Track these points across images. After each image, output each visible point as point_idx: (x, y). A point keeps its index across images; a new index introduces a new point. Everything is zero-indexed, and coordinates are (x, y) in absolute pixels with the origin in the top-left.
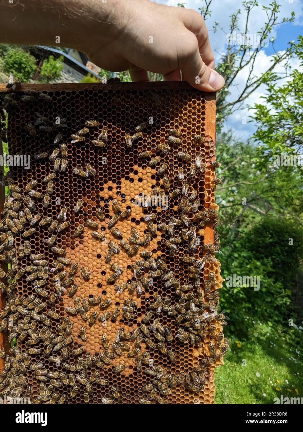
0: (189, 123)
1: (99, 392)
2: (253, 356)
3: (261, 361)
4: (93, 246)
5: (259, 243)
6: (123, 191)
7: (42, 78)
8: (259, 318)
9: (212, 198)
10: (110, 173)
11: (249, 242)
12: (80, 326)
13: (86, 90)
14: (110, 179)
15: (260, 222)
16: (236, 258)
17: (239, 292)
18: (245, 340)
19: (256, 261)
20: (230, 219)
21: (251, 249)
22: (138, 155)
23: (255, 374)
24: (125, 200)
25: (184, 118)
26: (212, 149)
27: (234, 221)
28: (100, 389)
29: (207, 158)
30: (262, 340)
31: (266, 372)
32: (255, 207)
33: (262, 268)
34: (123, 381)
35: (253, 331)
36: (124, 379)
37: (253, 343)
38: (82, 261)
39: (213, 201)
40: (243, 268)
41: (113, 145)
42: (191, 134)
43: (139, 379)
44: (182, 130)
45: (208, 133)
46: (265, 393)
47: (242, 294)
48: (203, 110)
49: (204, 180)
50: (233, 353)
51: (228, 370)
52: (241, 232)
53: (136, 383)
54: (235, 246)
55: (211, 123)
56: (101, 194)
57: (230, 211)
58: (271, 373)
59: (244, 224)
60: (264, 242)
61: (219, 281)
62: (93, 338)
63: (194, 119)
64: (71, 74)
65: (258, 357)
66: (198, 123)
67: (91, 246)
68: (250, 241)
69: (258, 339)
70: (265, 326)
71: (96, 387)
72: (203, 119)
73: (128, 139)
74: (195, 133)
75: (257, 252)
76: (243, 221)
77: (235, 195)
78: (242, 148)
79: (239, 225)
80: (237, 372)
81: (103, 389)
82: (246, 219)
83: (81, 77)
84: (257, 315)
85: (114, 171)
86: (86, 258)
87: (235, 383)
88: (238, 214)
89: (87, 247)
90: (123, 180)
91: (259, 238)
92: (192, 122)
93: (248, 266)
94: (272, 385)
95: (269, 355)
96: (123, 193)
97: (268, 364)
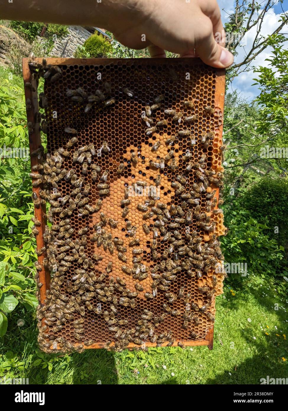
0: (201, 95)
1: (122, 311)
2: (246, 304)
3: (253, 308)
4: (118, 198)
5: (257, 202)
6: (143, 153)
7: (49, 35)
8: (253, 270)
9: (219, 161)
10: (132, 139)
11: (248, 202)
12: (107, 261)
13: (112, 65)
14: (132, 143)
15: (259, 182)
16: (235, 216)
17: (236, 247)
18: (239, 289)
19: (253, 219)
20: (231, 179)
21: (249, 208)
22: (157, 123)
23: (247, 320)
24: (145, 161)
25: (197, 91)
26: (220, 119)
27: (234, 181)
28: (123, 309)
29: (215, 127)
30: (255, 290)
31: (257, 318)
32: (256, 168)
33: (259, 225)
34: (142, 304)
35: (247, 282)
36: (143, 302)
37: (247, 292)
38: (108, 210)
39: (219, 164)
40: (240, 226)
41: (135, 114)
42: (202, 105)
43: (154, 302)
44: (195, 102)
45: (218, 105)
46: (255, 336)
47: (239, 249)
48: (213, 84)
49: (213, 146)
50: (228, 300)
51: (222, 315)
52: (241, 192)
53: (152, 305)
54: (234, 205)
55: (220, 96)
56: (125, 156)
57: (231, 171)
58: (262, 319)
59: (244, 185)
60: (262, 201)
61: (222, 229)
62: (118, 270)
63: (206, 92)
64: (78, 31)
65: (251, 304)
66: (208, 96)
67: (116, 198)
68: (248, 200)
69: (251, 289)
70: (258, 278)
71: (120, 308)
72: (214, 92)
73: (148, 109)
74: (206, 105)
75: (255, 210)
76: (243, 181)
77: (236, 157)
78: (246, 110)
79: (240, 185)
80: (230, 317)
81: (126, 309)
82: (246, 179)
83: (88, 35)
84: (252, 267)
85: (136, 136)
86: (112, 208)
87: (228, 326)
88: (239, 174)
89: (113, 199)
90: (143, 144)
91: (258, 198)
92: (204, 95)
93: (246, 224)
94: (262, 330)
95: (260, 303)
96: (143, 155)
97: (259, 311)
